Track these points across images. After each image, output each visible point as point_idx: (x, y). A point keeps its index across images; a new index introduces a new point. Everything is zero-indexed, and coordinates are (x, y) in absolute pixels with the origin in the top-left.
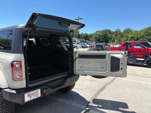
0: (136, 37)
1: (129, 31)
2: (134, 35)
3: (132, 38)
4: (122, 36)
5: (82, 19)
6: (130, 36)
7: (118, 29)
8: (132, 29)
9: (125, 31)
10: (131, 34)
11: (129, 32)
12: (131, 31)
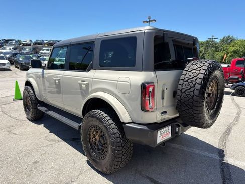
0: (242, 50)
1: (229, 41)
2: (238, 48)
3: (235, 52)
4: (217, 49)
5: (155, 21)
6: (232, 49)
7: (213, 36)
8: (235, 37)
9: (223, 41)
10: (233, 46)
11: (230, 43)
12: (233, 41)
